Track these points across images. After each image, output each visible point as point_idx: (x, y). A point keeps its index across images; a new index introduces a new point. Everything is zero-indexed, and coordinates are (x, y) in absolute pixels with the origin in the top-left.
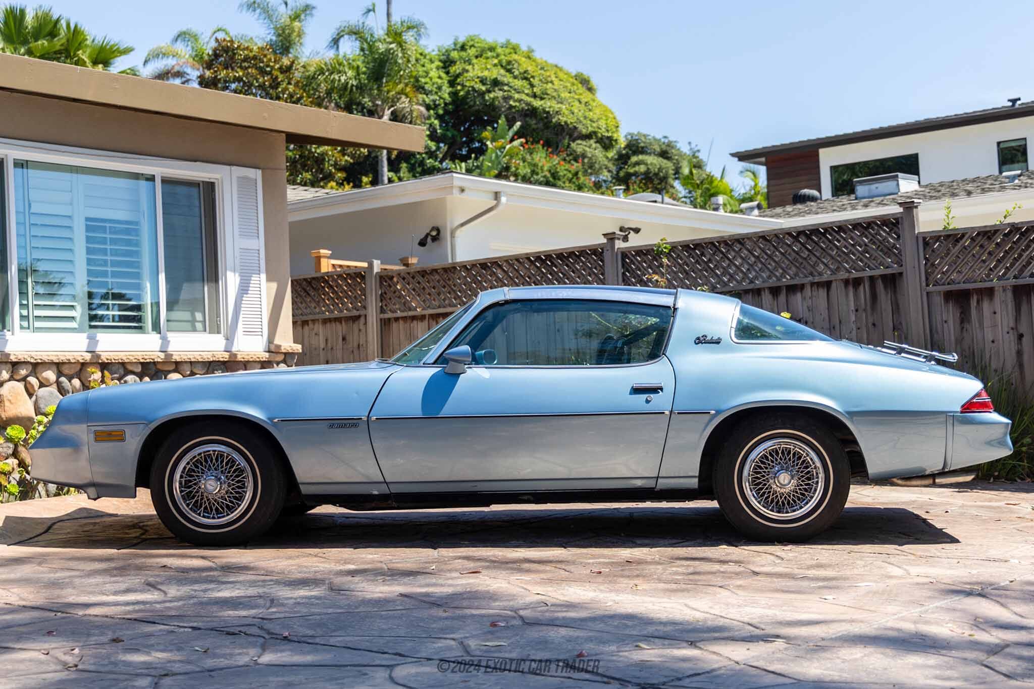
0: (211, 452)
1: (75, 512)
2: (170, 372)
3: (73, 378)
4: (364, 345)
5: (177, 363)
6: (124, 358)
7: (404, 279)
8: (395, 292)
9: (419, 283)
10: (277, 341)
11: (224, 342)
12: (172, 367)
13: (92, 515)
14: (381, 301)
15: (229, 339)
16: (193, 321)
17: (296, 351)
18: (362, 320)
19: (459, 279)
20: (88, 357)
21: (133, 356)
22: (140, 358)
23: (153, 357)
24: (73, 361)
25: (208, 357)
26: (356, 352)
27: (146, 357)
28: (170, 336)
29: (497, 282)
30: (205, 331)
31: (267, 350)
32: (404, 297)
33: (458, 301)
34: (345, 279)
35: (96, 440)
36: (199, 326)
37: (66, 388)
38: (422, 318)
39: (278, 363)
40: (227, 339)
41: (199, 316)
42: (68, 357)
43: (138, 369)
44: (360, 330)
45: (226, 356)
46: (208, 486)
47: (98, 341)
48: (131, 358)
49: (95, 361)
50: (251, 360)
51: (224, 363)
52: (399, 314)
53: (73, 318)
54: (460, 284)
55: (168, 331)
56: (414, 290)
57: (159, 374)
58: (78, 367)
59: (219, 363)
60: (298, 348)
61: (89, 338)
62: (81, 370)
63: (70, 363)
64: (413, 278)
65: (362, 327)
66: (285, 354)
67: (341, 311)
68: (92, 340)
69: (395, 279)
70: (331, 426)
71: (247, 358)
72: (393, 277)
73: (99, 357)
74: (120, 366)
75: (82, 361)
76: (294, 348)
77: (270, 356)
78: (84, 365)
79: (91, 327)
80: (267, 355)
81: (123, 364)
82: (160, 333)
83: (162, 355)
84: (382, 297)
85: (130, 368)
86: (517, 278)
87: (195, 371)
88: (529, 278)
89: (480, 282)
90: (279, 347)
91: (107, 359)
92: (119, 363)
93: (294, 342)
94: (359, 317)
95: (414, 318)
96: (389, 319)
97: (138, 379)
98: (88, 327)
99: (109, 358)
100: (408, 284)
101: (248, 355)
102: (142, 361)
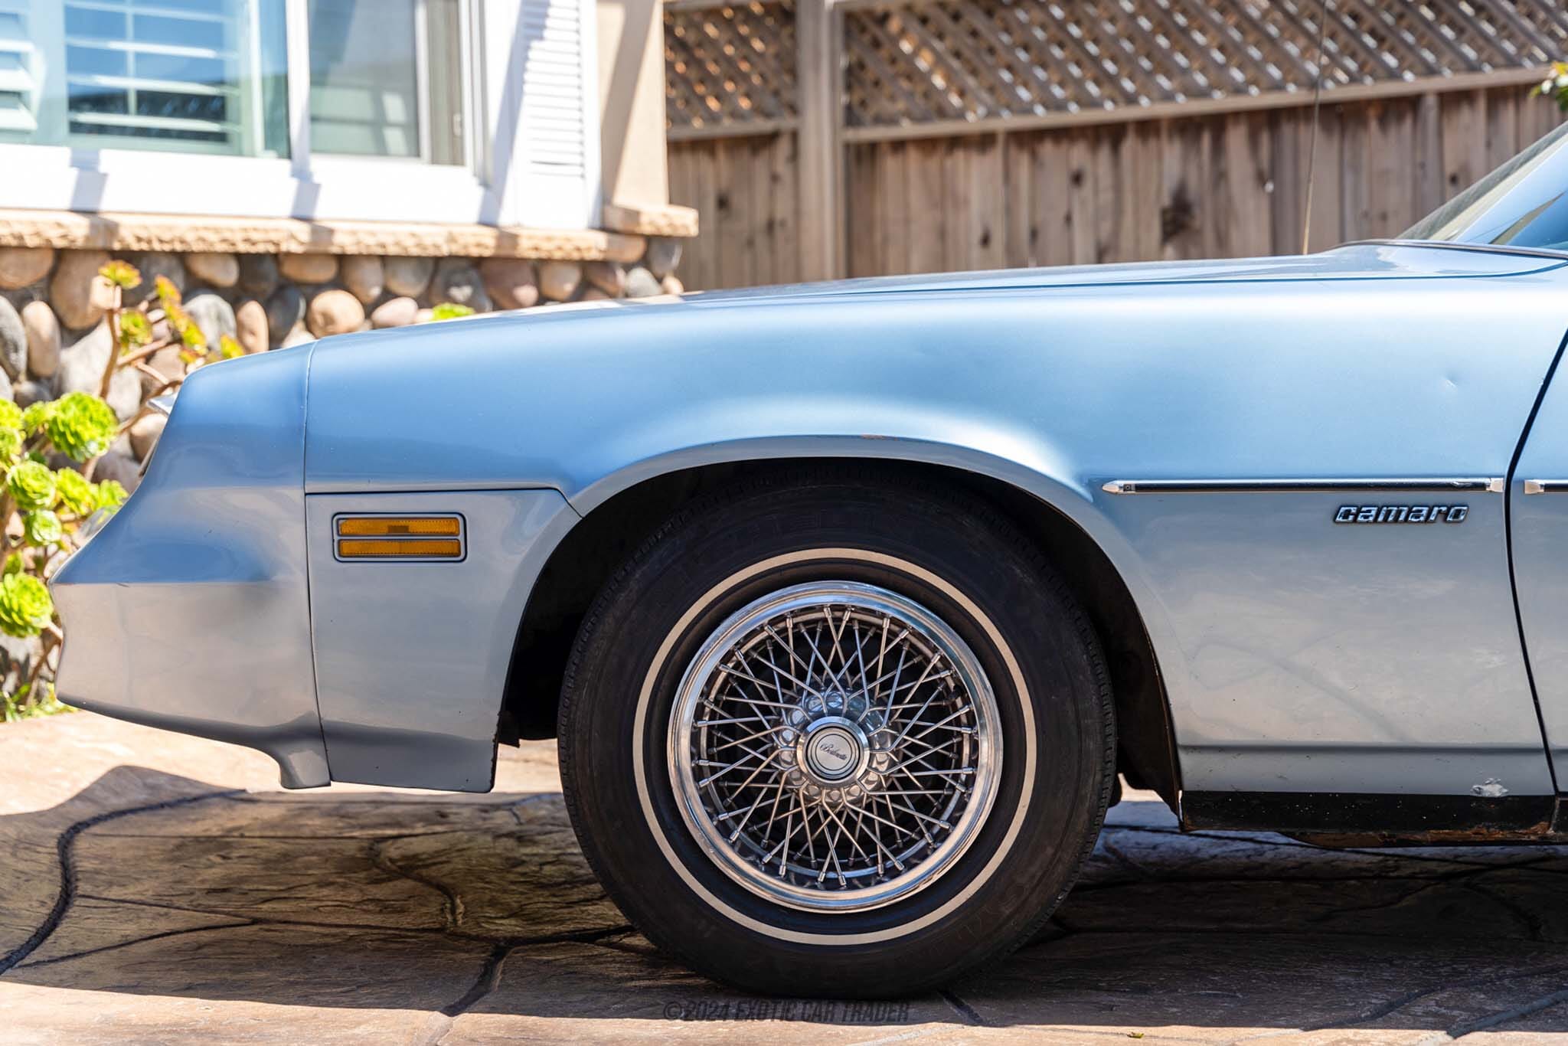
0: (827, 614)
1: (101, 783)
2: (319, 287)
3: (31, 299)
4: (790, 223)
5: (343, 260)
6: (190, 237)
7: (924, 21)
8: (893, 61)
9: (974, 34)
10: (625, 197)
11: (478, 192)
12: (327, 272)
13: (164, 797)
14: (849, 88)
15: (492, 184)
16: (378, 124)
17: (681, 232)
18: (783, 147)
19: (1112, 20)
20: (79, 230)
21: (216, 230)
22: (238, 237)
23: (274, 237)
24: (31, 242)
25: (436, 242)
26: (761, 241)
27: (255, 236)
28: (321, 167)
29: (1243, 32)
30: (417, 153)
31: (597, 224)
32: (925, 77)
33: (1108, 90)
34: (730, 23)
35: (343, 555)
36: (395, 138)
37: (9, 334)
38: (984, 141)
39: (628, 267)
40: (485, 184)
41: (395, 107)
42: (17, 229)
43: (229, 275)
44: (775, 178)
45: (481, 242)
46: (820, 754)
47: (105, 176)
48: (212, 237)
49: (100, 243)
50: (558, 255)
51: (478, 262)
52: (907, 129)
53: (17, 94)
54: (1115, 39)
55: (314, 151)
56: (957, 55)
57: (290, 293)
58: (47, 262)
59: (464, 264)
60: (685, 220)
61: (75, 163)
62: (52, 274)
63: (22, 248)
64: (956, 17)
65: (782, 167)
66: (650, 239)
67: (712, 118)
68: (89, 174)
69: (894, 25)
70: (1350, 516)
71: (547, 249)
72: (884, 19)
73: (111, 229)
74: (174, 262)
75: (60, 243)
76: (678, 222)
77: (609, 242)
78: (62, 255)
79: (76, 128)
80: (600, 240)
81: (182, 258)
82: (289, 156)
83: (302, 231)
84: (853, 76)
85: (203, 269)
86: (1312, 18)
87: (395, 286)
88: (1355, 17)
89: (1185, 31)
90: (633, 215)
91: (139, 239)
92: (173, 253)
93: (671, 201)
94: (770, 139)
95: (955, 142)
96: (873, 147)
97: (226, 308)
98: (64, 128)
99: (143, 234)
100: (940, 36)
101: (549, 239)
102: (243, 248)
